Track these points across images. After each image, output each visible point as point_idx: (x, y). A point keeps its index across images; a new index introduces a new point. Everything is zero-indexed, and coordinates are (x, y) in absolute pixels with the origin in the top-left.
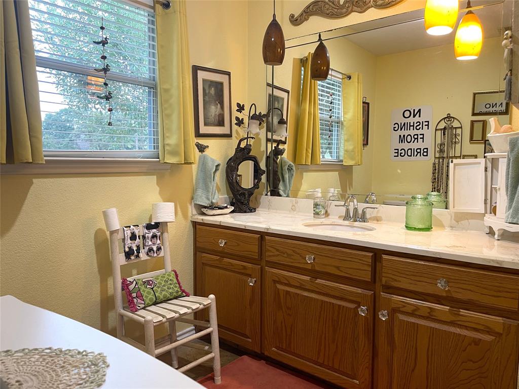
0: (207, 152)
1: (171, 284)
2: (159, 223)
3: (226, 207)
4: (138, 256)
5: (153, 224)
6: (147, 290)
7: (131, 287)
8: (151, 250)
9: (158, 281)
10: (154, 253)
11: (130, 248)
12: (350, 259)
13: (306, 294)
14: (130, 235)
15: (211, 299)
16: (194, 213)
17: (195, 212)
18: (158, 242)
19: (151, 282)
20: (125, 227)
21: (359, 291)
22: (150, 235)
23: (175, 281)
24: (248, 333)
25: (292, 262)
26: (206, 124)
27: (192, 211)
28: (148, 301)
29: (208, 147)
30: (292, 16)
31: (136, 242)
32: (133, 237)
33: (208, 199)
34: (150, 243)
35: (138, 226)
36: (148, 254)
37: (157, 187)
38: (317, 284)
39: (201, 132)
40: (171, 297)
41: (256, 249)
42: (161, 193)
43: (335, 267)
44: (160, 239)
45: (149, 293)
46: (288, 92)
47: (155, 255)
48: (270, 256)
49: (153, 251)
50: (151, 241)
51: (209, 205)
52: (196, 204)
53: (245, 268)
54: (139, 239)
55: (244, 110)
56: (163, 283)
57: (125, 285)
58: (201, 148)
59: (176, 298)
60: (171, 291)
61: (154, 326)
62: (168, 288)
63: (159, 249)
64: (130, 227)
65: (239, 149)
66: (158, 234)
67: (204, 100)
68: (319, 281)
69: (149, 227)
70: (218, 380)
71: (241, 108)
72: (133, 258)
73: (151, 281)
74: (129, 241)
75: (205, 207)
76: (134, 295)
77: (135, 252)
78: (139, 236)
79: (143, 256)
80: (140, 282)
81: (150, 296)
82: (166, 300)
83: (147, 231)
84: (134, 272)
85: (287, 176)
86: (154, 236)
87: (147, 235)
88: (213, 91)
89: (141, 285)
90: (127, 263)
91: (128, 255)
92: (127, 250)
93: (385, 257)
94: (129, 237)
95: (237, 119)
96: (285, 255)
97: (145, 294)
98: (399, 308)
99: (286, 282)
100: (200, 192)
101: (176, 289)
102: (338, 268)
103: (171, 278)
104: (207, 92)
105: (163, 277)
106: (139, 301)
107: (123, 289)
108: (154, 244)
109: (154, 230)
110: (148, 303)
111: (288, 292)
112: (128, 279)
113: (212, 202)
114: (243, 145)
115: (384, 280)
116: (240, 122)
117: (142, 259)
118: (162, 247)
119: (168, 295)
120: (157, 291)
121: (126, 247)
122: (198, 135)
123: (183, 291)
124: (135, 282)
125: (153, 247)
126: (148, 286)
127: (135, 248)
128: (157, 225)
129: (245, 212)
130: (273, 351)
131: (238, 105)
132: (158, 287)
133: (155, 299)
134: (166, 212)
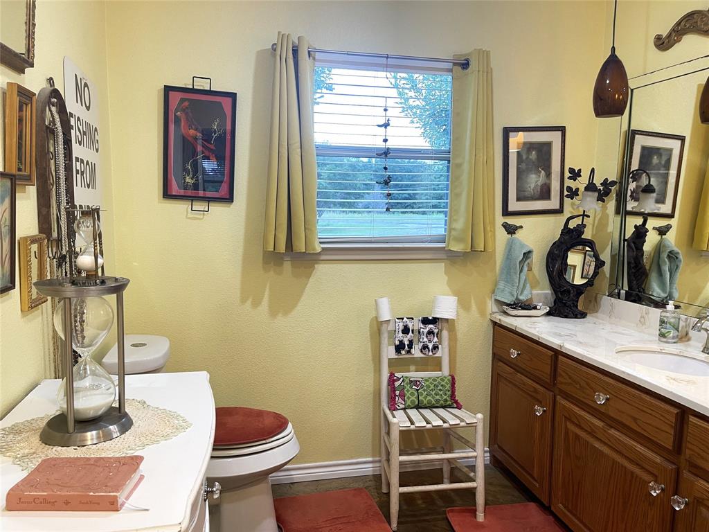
0: (519, 235)
1: (440, 390)
2: (438, 319)
3: (535, 308)
4: (409, 352)
5: (431, 318)
6: (411, 391)
7: (397, 384)
8: (425, 347)
9: (427, 383)
10: (429, 351)
11: (401, 342)
12: (651, 412)
13: (597, 445)
14: (402, 327)
15: (478, 419)
16: (493, 311)
17: (495, 309)
18: (436, 339)
19: (418, 383)
20: (398, 319)
21: (658, 459)
22: (426, 331)
23: (448, 387)
24: (535, 475)
25: (584, 397)
26: (518, 199)
27: (491, 307)
28: (408, 403)
29: (521, 227)
30: (658, 38)
31: (408, 336)
32: (406, 330)
33: (513, 295)
34: (425, 339)
35: (412, 319)
36: (421, 351)
37: (445, 276)
38: (609, 434)
39: (511, 209)
40: (437, 405)
41: (547, 369)
42: (449, 283)
43: (632, 417)
44: (437, 337)
45: (412, 394)
46: (682, 139)
47: (431, 353)
48: (562, 383)
49: (428, 349)
50: (427, 337)
51: (512, 303)
52: (496, 300)
53: (535, 391)
54: (413, 332)
55: (580, 176)
56: (432, 387)
57: (392, 380)
58: (511, 230)
59: (444, 407)
60: (438, 397)
61: (401, 431)
62: (436, 394)
63: (436, 347)
64: (403, 319)
65: (566, 231)
66: (436, 331)
67: (518, 169)
68: (612, 432)
69: (425, 321)
70: (481, 517)
71: (575, 174)
72: (403, 352)
73: (419, 381)
74: (401, 334)
75: (508, 305)
76: (397, 393)
77: (406, 346)
78: (413, 331)
79: (416, 352)
80: (407, 380)
81: (413, 398)
82: (431, 407)
83: (422, 326)
84: (413, 368)
85: (666, 268)
86: (430, 333)
87: (422, 330)
88: (533, 155)
89: (407, 384)
90: (396, 357)
91: (399, 348)
92: (397, 343)
93: (692, 419)
94: (400, 330)
95: (569, 189)
96: (578, 386)
97: (408, 394)
98: (703, 499)
99: (577, 423)
100: (501, 285)
101: (445, 397)
102: (635, 419)
103: (443, 383)
104: (524, 157)
105: (435, 380)
106: (400, 400)
107: (389, 384)
108: (430, 341)
109: (431, 326)
110: (409, 406)
111: (577, 437)
112: (396, 375)
113: (517, 298)
114: (572, 225)
115: (688, 452)
116: (573, 193)
117: (415, 356)
118: (440, 346)
119: (433, 402)
120: (422, 395)
121: (397, 339)
122: (506, 213)
123: (456, 402)
124: (402, 379)
125: (429, 344)
126: (414, 387)
127: (407, 343)
128: (435, 321)
129: (566, 317)
130: (559, 508)
131: (571, 170)
132: (425, 391)
133: (417, 403)
134: (446, 307)
